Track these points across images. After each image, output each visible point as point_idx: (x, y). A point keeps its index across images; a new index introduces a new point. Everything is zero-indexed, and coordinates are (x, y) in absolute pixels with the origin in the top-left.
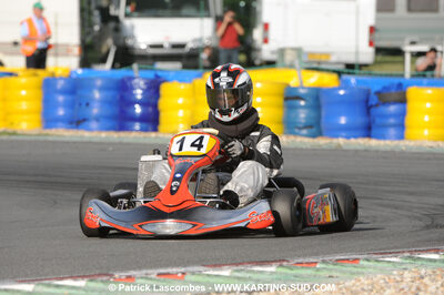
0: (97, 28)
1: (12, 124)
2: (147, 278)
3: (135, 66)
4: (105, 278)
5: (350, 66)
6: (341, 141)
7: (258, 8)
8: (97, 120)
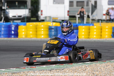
7: (40, 7)
8: (3, 35)
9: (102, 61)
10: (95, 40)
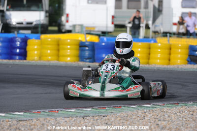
5: (104, 33)
7: (64, 7)
9: (172, 104)
10: (160, 68)
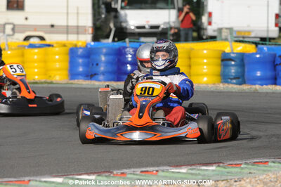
0: (103, 16)
1: (50, 76)
2: (134, 174)
3: (127, 40)
4: (107, 174)
5: (263, 39)
6: (257, 87)
7: (205, 3)
8: (103, 73)
